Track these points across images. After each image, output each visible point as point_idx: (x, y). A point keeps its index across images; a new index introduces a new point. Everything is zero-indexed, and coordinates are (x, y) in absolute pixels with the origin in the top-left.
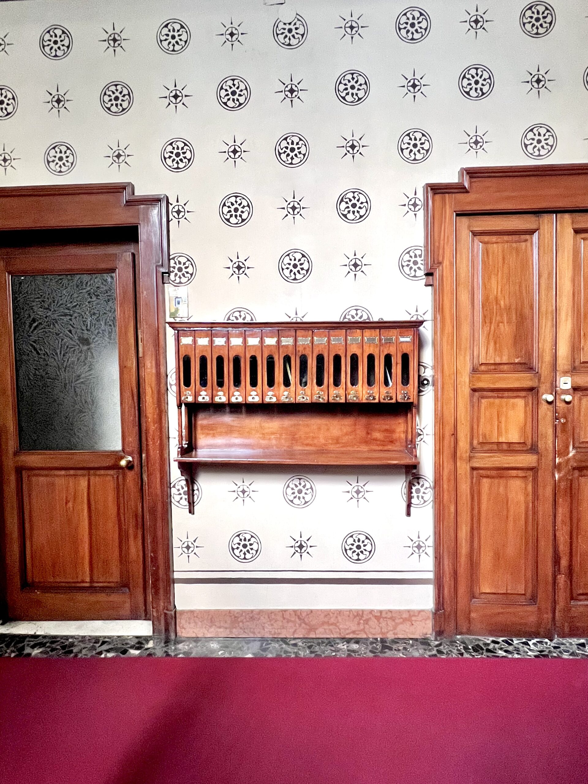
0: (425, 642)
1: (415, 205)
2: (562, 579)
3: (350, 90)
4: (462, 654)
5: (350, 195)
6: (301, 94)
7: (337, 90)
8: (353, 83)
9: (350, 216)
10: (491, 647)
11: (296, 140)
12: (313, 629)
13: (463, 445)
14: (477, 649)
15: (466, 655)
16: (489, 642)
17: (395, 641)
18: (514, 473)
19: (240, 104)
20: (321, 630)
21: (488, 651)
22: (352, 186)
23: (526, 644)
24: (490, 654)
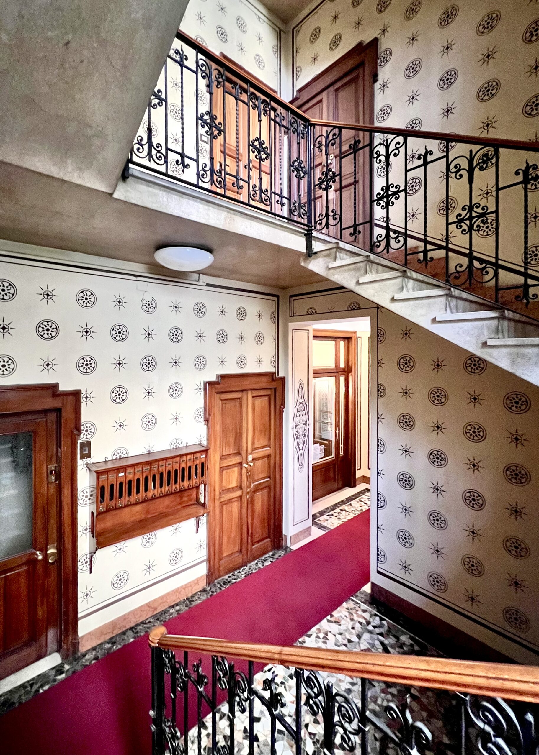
0: (204, 591)
1: (200, 389)
2: (250, 538)
3: (175, 336)
4: (221, 589)
5: (174, 386)
6: (153, 336)
7: (169, 335)
8: (176, 333)
9: (174, 395)
10: (229, 580)
11: (151, 358)
12: (155, 609)
13: (217, 493)
14: (225, 583)
15: (223, 589)
16: (227, 578)
17: (193, 596)
18: (234, 500)
19: (123, 339)
20: (160, 608)
21: (229, 582)
22: (175, 381)
23: (239, 572)
24: (230, 583)
